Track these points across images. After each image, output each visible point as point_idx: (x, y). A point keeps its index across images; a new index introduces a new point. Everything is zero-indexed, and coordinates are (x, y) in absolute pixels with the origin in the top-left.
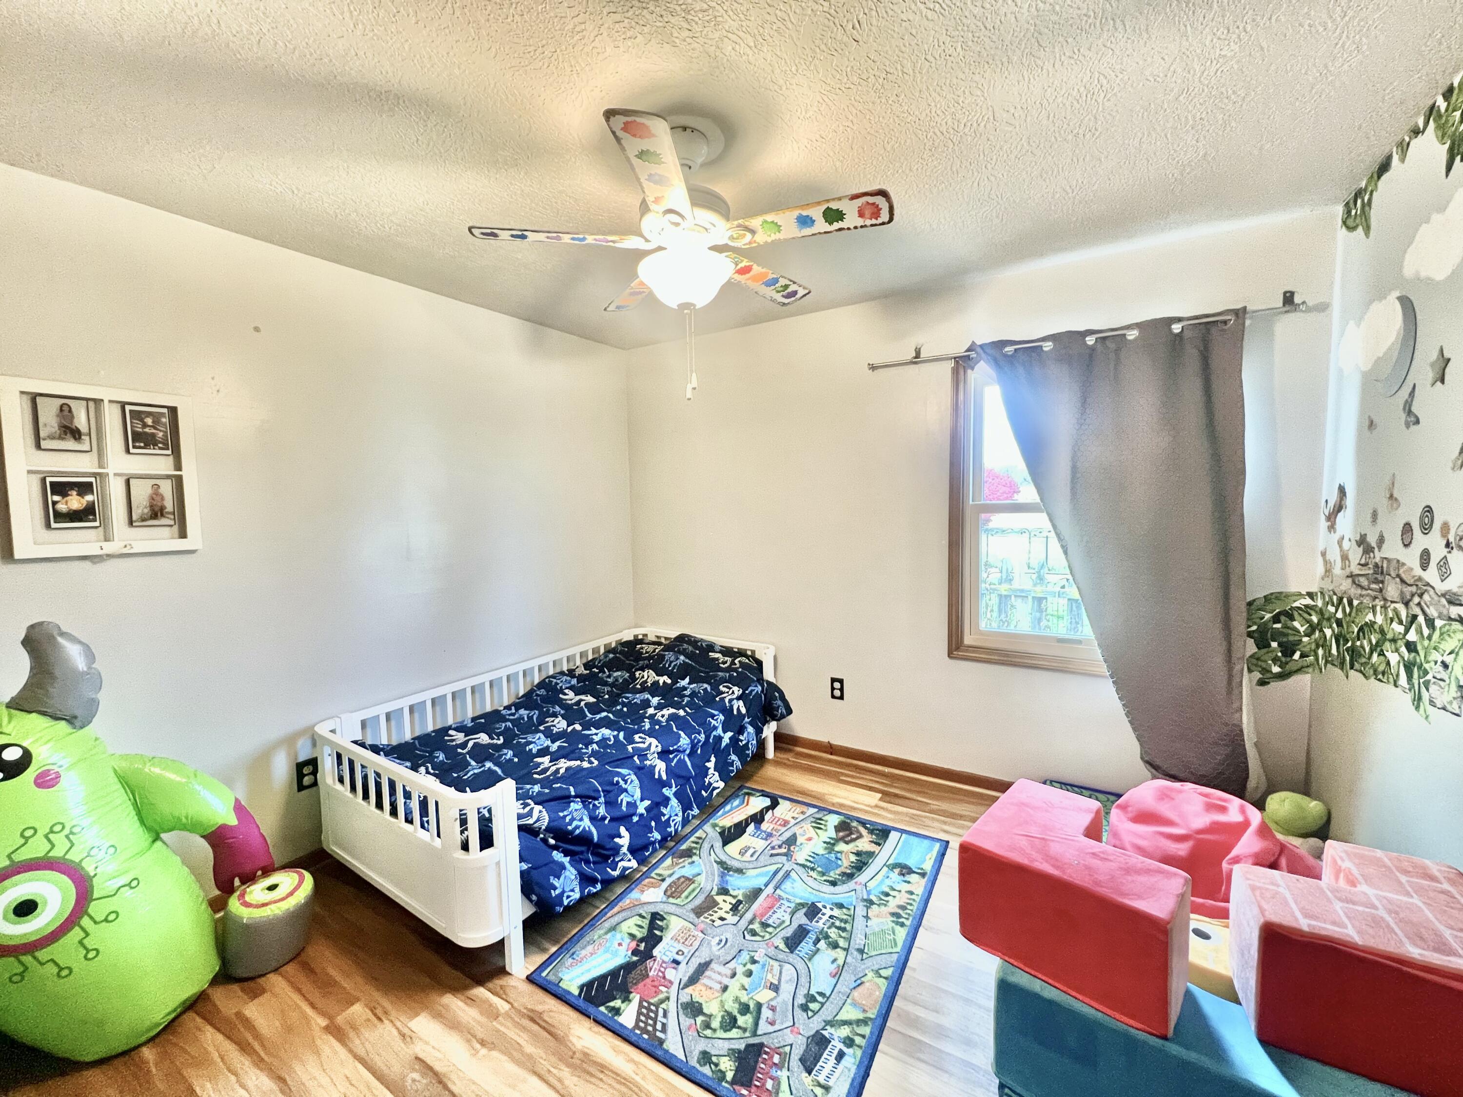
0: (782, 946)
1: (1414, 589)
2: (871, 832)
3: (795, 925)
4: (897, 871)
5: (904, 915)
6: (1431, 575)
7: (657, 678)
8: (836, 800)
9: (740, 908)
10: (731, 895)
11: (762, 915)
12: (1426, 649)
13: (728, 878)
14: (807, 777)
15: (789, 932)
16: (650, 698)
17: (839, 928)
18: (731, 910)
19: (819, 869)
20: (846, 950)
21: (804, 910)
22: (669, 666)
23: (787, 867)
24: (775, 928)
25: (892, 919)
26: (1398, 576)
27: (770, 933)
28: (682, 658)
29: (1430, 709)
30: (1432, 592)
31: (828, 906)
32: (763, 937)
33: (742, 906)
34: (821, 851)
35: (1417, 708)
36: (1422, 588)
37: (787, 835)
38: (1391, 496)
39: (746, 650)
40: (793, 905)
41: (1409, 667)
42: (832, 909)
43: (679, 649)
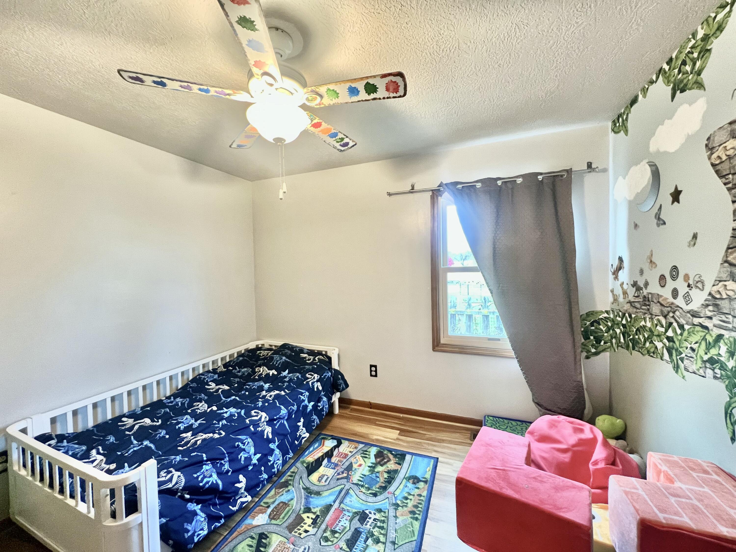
0: (345, 547)
1: (669, 309)
2: (395, 456)
3: (353, 529)
4: (411, 481)
5: (418, 512)
6: (680, 302)
7: (268, 371)
8: (375, 437)
9: (318, 521)
10: (312, 512)
11: (332, 524)
12: (680, 341)
13: (311, 499)
14: (357, 424)
15: (348, 535)
16: (264, 385)
17: (379, 527)
18: (312, 523)
19: (366, 486)
20: (384, 543)
21: (358, 517)
22: (276, 363)
23: (347, 487)
24: (340, 533)
25: (411, 516)
26: (659, 302)
27: (337, 538)
28: (284, 358)
29: (685, 373)
30: (681, 311)
31: (372, 512)
32: (332, 541)
33: (319, 519)
34: (367, 473)
35: (677, 372)
36: (674, 308)
37: (347, 464)
38: (651, 261)
39: (322, 351)
40: (351, 514)
41: (669, 351)
42: (375, 514)
43: (282, 353)
